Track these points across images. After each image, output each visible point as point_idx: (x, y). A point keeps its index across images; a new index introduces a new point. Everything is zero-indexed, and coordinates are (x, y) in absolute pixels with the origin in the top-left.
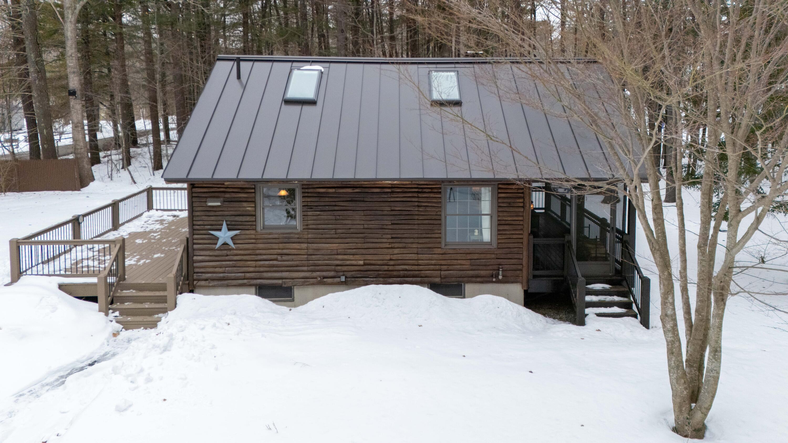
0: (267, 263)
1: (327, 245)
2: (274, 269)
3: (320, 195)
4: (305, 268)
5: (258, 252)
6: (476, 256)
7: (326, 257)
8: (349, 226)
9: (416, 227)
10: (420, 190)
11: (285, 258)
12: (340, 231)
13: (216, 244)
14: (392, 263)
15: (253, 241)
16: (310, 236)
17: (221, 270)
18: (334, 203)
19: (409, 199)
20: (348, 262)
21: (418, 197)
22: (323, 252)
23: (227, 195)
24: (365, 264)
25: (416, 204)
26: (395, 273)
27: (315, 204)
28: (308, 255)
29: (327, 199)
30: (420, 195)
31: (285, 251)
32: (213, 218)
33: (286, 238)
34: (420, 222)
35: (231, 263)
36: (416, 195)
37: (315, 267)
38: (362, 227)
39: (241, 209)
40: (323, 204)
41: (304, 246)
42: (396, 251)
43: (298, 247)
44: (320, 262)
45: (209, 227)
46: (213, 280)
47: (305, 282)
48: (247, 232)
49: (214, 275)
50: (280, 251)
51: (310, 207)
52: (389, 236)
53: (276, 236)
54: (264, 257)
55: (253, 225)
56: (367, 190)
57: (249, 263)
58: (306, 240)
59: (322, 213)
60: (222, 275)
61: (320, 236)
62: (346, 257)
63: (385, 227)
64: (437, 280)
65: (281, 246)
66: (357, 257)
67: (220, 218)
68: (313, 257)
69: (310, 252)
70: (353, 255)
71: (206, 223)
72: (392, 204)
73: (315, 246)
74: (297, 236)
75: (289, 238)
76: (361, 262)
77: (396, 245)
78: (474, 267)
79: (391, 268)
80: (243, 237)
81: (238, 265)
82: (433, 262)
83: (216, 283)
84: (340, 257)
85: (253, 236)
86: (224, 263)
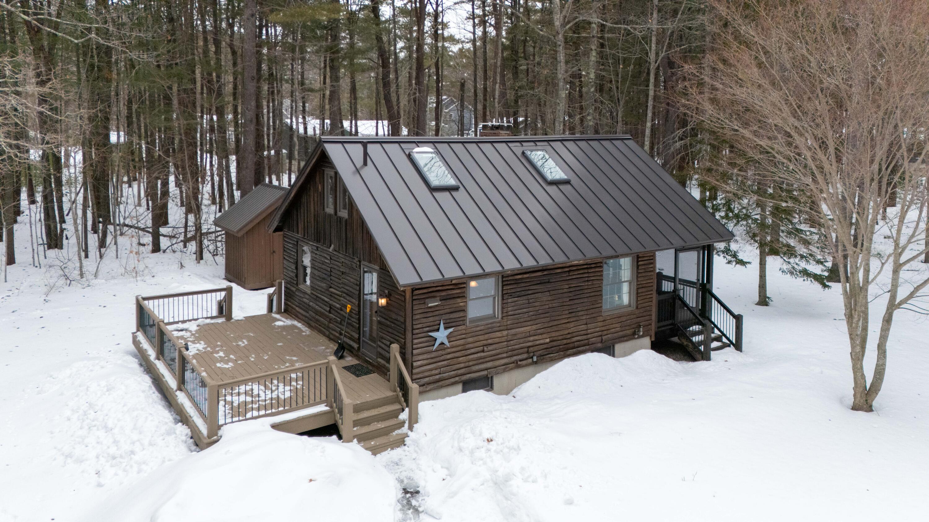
0: (476, 356)
1: (522, 329)
2: (481, 361)
3: (517, 282)
4: (505, 355)
5: (468, 346)
6: (624, 319)
7: (521, 341)
8: (537, 308)
9: (586, 300)
10: (589, 266)
11: (490, 348)
12: (531, 313)
13: (434, 345)
14: (569, 336)
15: (463, 336)
16: (509, 323)
17: (437, 372)
18: (527, 288)
19: (581, 276)
20: (538, 342)
21: (588, 273)
22: (518, 336)
23: (444, 294)
24: (551, 341)
25: (587, 279)
26: (571, 345)
27: (513, 291)
28: (507, 341)
29: (523, 285)
30: (590, 271)
31: (490, 341)
32: (431, 319)
33: (489, 328)
34: (588, 295)
35: (445, 363)
36: (586, 271)
37: (512, 353)
38: (547, 307)
39: (457, 305)
40: (519, 290)
41: (505, 333)
42: (572, 325)
43: (501, 335)
44: (516, 347)
45: (427, 329)
46: (429, 384)
47: (506, 368)
48: (460, 328)
49: (431, 378)
50: (485, 342)
51: (511, 295)
52: (567, 312)
53: (482, 328)
54: (473, 351)
55: (463, 320)
56: (552, 272)
57: (461, 359)
58: (505, 328)
59: (519, 298)
60: (437, 377)
61: (516, 321)
62: (536, 338)
63: (565, 304)
64: (599, 345)
65: (486, 336)
66: (544, 336)
67: (437, 318)
68: (512, 342)
69: (510, 338)
70: (542, 334)
71: (425, 325)
72: (570, 282)
73: (513, 331)
74: (498, 325)
75: (492, 328)
76: (548, 340)
77: (572, 320)
78: (623, 329)
79: (569, 341)
80: (456, 333)
81: (452, 363)
82: (598, 329)
83: (432, 386)
84: (532, 338)
85: (464, 332)
86: (440, 364)
